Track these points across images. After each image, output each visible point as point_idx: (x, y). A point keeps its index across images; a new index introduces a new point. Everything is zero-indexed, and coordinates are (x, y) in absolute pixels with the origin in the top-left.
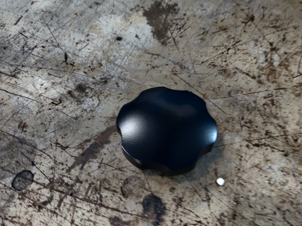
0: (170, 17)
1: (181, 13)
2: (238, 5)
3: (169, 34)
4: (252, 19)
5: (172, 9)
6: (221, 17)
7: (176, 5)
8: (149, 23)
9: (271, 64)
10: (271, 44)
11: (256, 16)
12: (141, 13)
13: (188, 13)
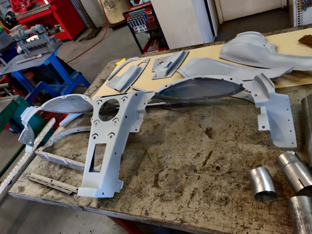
0: (211, 131)
1: (214, 129)
2: (227, 123)
3: (212, 136)
4: (231, 126)
5: (211, 129)
6: (223, 127)
7: (212, 128)
8: (207, 135)
9: (236, 136)
10: (236, 131)
11: (232, 124)
12: (204, 133)
13: (215, 129)
